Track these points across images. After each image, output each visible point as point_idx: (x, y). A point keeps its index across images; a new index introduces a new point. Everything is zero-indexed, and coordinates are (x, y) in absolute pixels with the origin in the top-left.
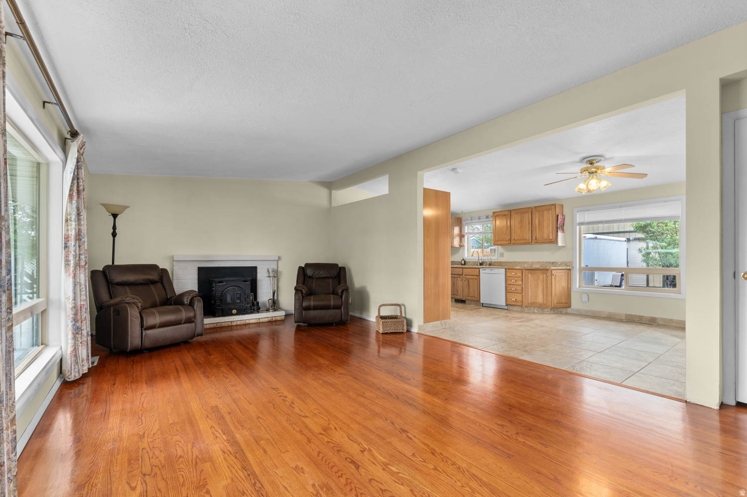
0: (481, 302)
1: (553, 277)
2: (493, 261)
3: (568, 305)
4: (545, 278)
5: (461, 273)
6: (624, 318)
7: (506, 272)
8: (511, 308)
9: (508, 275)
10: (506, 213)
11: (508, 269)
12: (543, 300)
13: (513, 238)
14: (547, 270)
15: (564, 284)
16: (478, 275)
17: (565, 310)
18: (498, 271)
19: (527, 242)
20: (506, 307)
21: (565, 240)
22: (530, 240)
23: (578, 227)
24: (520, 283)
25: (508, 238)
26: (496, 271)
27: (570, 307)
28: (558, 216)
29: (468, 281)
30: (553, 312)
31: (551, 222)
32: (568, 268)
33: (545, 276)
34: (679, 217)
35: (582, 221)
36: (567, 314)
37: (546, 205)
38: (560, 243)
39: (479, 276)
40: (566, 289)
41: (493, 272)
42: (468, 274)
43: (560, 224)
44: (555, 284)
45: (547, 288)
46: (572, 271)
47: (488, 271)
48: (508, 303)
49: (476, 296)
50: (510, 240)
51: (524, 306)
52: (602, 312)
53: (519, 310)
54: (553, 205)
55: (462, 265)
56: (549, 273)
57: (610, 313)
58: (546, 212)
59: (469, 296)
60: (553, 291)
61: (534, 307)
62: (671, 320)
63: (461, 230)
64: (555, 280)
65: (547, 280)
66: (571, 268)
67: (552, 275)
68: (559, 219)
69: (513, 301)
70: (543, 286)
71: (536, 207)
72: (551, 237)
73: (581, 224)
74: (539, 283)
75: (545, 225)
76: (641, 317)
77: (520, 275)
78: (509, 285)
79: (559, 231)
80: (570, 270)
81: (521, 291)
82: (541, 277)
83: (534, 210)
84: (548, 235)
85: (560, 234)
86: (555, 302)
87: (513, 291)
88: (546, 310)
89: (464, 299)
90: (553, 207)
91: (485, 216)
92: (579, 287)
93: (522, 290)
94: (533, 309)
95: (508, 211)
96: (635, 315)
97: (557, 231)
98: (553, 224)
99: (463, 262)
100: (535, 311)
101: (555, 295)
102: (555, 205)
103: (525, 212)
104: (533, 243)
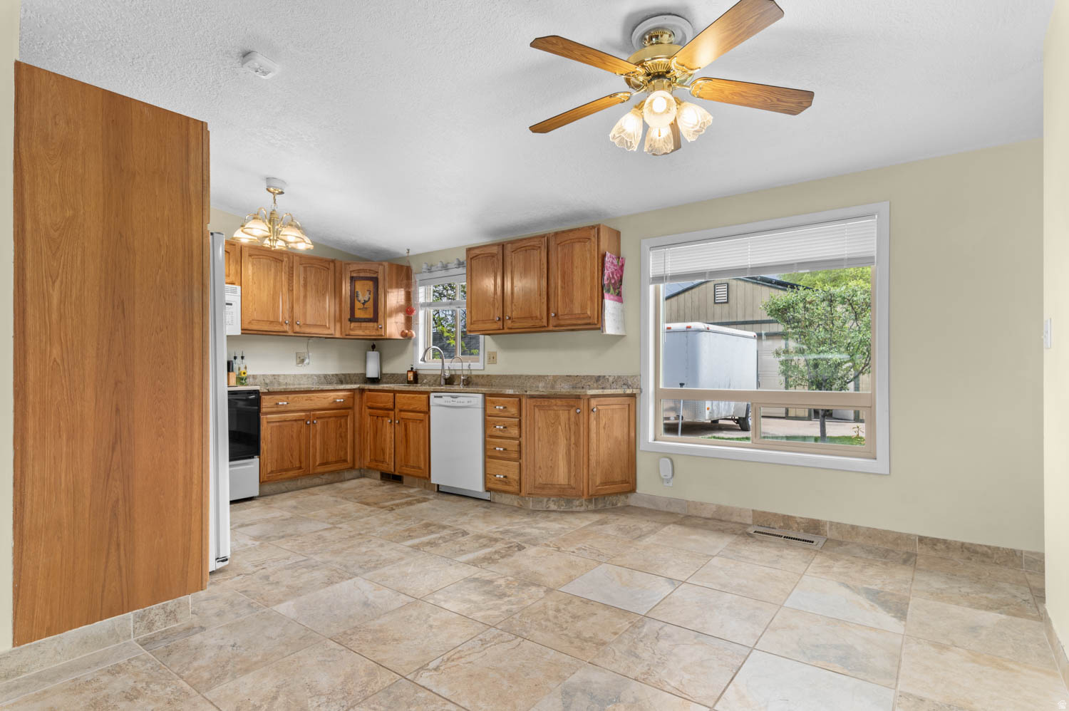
0: (434, 480)
1: (593, 416)
2: (474, 373)
3: (629, 485)
4: (572, 419)
5: (390, 405)
6: (749, 521)
7: (485, 402)
8: (497, 498)
9: (489, 412)
10: (495, 250)
11: (492, 395)
12: (569, 479)
13: (508, 313)
14: (578, 397)
15: (619, 432)
16: (426, 409)
17: (623, 498)
18: (466, 400)
19: (538, 323)
20: (487, 496)
21: (623, 320)
22: (545, 320)
23: (652, 288)
24: (515, 432)
25: (498, 314)
26: (464, 399)
27: (633, 490)
28: (604, 256)
29: (406, 426)
30: (592, 507)
31: (588, 273)
32: (629, 391)
33: (572, 412)
34: (873, 257)
35: (660, 272)
36: (627, 510)
37: (579, 229)
38: (610, 327)
39: (428, 412)
40: (624, 447)
41: (456, 404)
42: (405, 408)
43: (609, 278)
44: (598, 433)
45: (577, 444)
46: (638, 399)
47: (446, 399)
48: (490, 485)
49: (422, 466)
50: (502, 319)
51: (523, 493)
52: (702, 504)
53: (516, 504)
54: (593, 227)
55: (409, 382)
56: (583, 404)
57: (719, 507)
58: (577, 247)
59: (407, 466)
60: (593, 453)
61: (549, 497)
62: (853, 527)
63: (408, 297)
64: (598, 424)
65: (577, 424)
66: (635, 391)
67: (590, 410)
68: (607, 265)
69: (500, 480)
70: (569, 439)
71: (556, 234)
72: (589, 313)
73: (659, 279)
74: (560, 433)
75: (577, 279)
76: (787, 520)
77: (514, 410)
78: (492, 436)
79: (606, 295)
80: (633, 396)
81: (515, 455)
82: (563, 416)
83: (552, 244)
84: (583, 307)
85: (610, 304)
86: (598, 482)
87: (499, 455)
88: (577, 503)
89: (397, 473)
90: (594, 232)
91: (456, 262)
92: (655, 440)
93: (520, 452)
94: (545, 500)
95: (498, 244)
96: (775, 515)
97: (603, 297)
98: (592, 278)
99: (411, 376)
100: (553, 507)
101: (598, 463)
102: (597, 228)
103: (533, 248)
104: (551, 328)
